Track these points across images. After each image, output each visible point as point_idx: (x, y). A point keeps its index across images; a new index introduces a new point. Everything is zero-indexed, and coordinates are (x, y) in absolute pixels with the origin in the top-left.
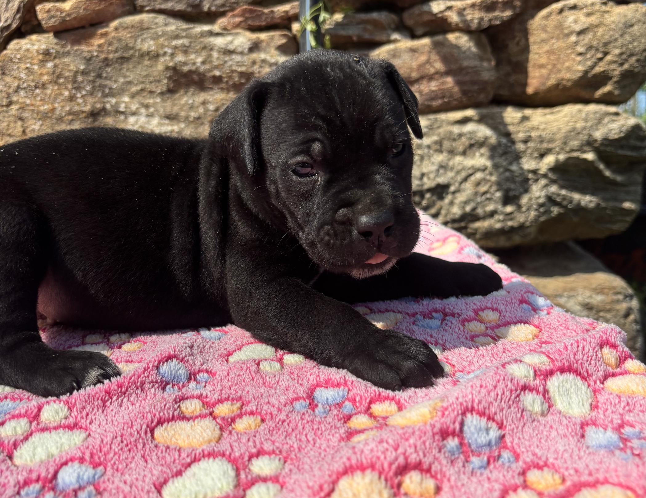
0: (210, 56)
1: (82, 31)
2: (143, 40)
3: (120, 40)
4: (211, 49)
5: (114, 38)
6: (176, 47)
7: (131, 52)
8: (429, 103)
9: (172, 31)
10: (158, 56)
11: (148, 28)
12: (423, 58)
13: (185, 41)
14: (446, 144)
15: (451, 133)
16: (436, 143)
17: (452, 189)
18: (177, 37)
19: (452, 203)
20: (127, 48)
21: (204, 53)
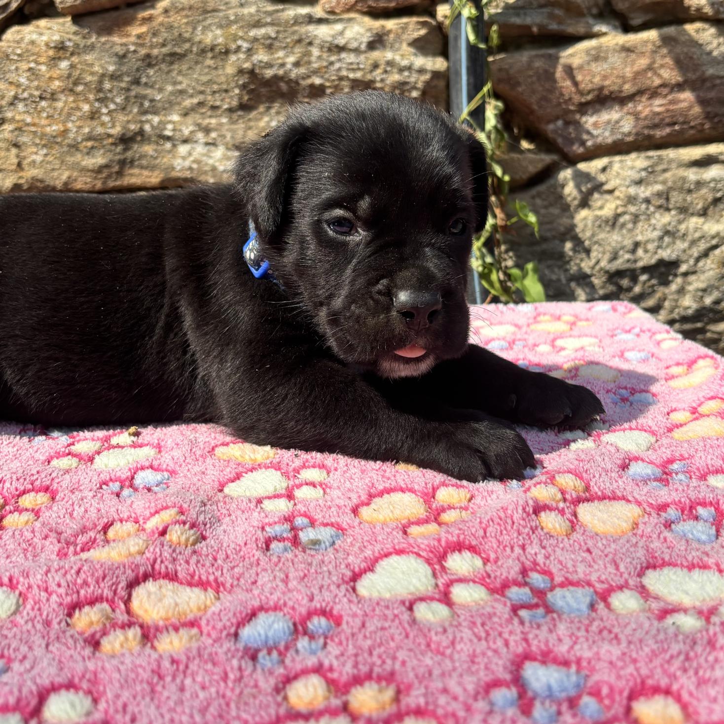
0: (308, 54)
1: (114, 14)
2: (205, 29)
3: (170, 27)
4: (310, 44)
5: (162, 24)
6: (255, 40)
7: (187, 46)
8: (652, 133)
9: (251, 15)
10: (227, 52)
11: (215, 10)
12: (643, 62)
13: (271, 31)
14: (676, 198)
15: (684, 179)
16: (659, 195)
17: (684, 268)
18: (258, 24)
19: (681, 291)
20: (181, 39)
21: (298, 50)
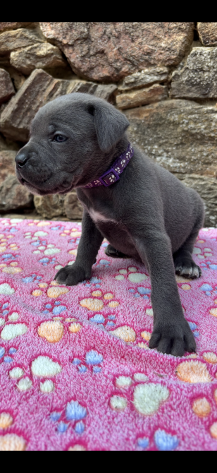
0: (210, 125)
1: (137, 109)
2: (171, 115)
3: (158, 114)
4: (212, 121)
5: (155, 113)
6: (190, 119)
7: (163, 121)
9: (189, 110)
10: (179, 124)
11: (176, 108)
13: (197, 116)
18: (192, 113)
20: (161, 118)
21: (206, 123)
